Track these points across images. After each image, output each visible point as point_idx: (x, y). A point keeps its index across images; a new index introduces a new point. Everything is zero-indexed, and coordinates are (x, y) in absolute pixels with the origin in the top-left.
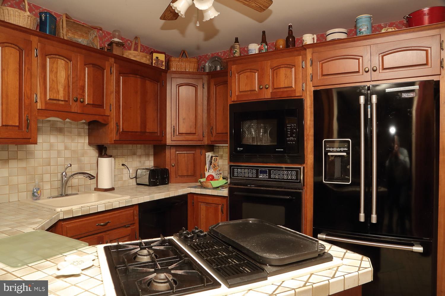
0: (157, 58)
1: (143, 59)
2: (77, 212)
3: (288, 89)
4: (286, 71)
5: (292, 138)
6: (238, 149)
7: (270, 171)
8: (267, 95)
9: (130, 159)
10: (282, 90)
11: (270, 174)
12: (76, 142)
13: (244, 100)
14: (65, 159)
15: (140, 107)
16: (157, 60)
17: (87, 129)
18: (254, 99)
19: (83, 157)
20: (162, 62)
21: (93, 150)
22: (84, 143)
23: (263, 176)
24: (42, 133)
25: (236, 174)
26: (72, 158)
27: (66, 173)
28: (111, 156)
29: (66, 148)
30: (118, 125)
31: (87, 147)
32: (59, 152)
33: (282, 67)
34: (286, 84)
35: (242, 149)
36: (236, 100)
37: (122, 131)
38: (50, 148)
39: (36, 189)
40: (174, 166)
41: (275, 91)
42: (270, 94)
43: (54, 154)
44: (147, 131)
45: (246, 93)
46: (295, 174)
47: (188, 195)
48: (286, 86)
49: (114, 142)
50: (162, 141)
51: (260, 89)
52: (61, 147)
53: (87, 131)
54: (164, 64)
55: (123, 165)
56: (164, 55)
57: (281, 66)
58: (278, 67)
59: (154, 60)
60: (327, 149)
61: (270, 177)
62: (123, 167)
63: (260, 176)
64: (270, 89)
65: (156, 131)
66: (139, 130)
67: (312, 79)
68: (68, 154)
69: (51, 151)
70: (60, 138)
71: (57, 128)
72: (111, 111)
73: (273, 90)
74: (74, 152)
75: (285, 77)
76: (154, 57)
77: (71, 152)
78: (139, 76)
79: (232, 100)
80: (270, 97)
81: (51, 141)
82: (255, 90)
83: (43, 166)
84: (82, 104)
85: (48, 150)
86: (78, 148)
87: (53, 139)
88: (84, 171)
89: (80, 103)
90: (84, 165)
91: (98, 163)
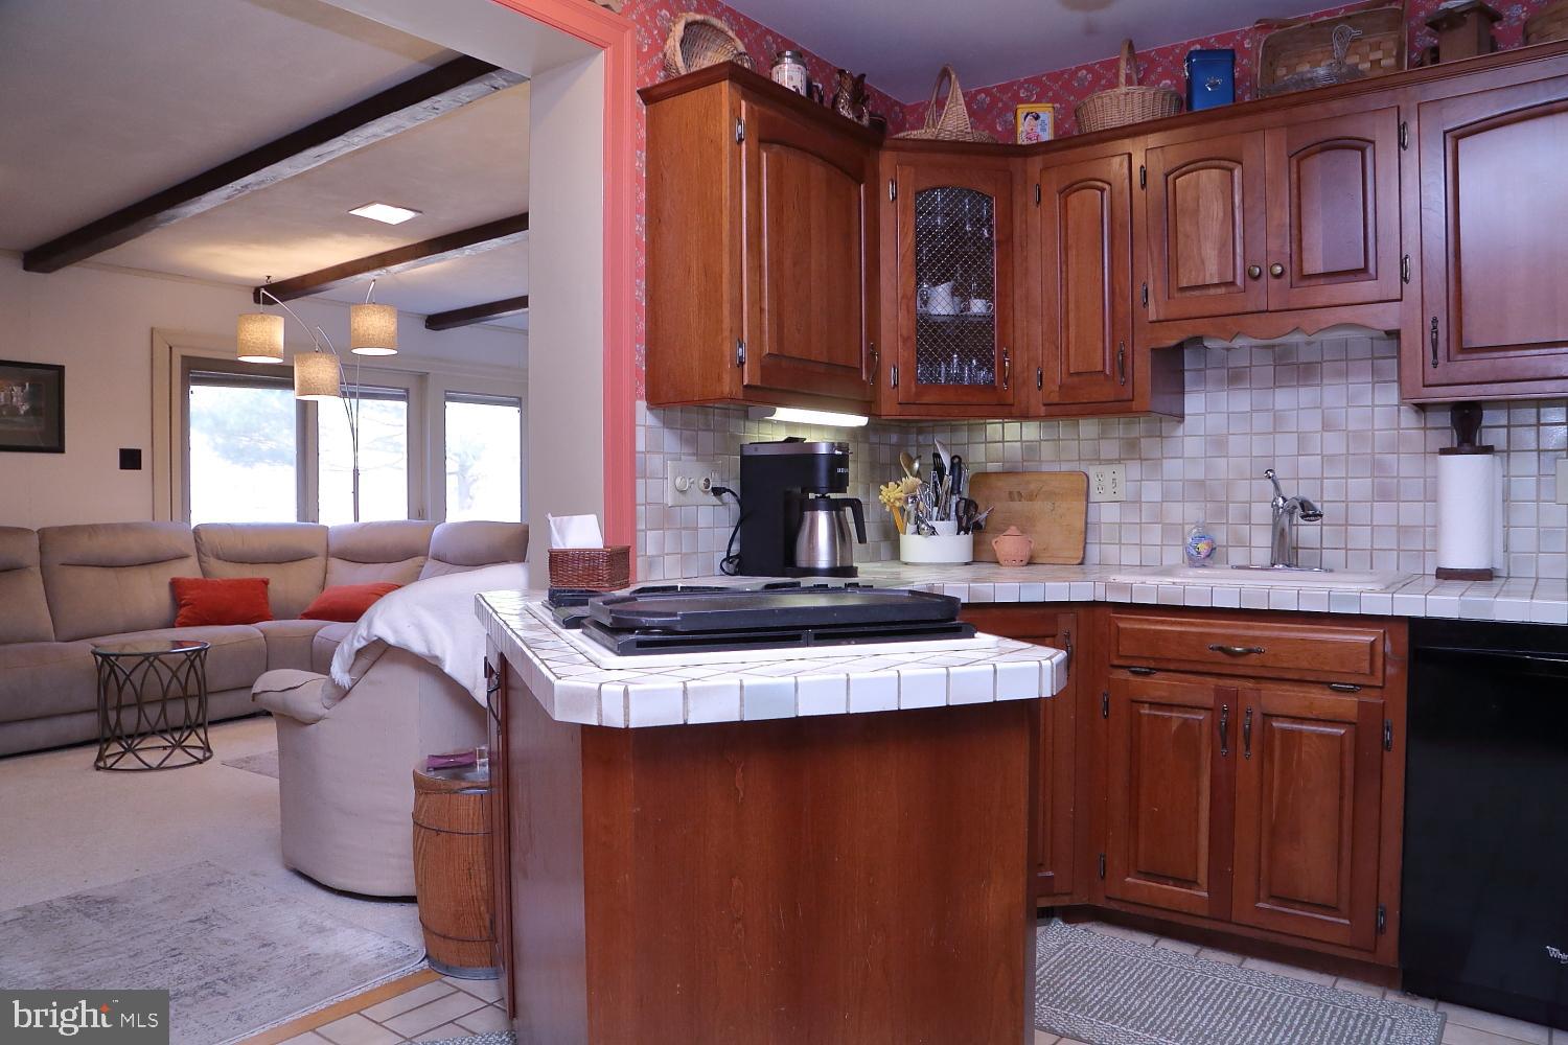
2: (1144, 591)
12: (1363, 407)
14: (1322, 459)
19: (1392, 453)
22: (1397, 406)
24: (1249, 385)
26: (1351, 457)
28: (1484, 450)
29: (1326, 426)
30: (1439, 327)
31: (1408, 420)
32: (1302, 438)
37: (1463, 349)
38: (1275, 429)
43: (1286, 444)
49: (1426, 391)
52: (1312, 422)
68: (1334, 444)
69: (1277, 436)
70: (1306, 395)
71: (1298, 365)
72: (1407, 280)
74: (1354, 437)
77: (1348, 440)
81: (1276, 405)
83: (1252, 479)
84: (1282, 280)
85: (1270, 433)
86: (1373, 425)
87: (1284, 399)
88: (1398, 501)
89: (1277, 281)
90: (1398, 481)
91: (1435, 477)
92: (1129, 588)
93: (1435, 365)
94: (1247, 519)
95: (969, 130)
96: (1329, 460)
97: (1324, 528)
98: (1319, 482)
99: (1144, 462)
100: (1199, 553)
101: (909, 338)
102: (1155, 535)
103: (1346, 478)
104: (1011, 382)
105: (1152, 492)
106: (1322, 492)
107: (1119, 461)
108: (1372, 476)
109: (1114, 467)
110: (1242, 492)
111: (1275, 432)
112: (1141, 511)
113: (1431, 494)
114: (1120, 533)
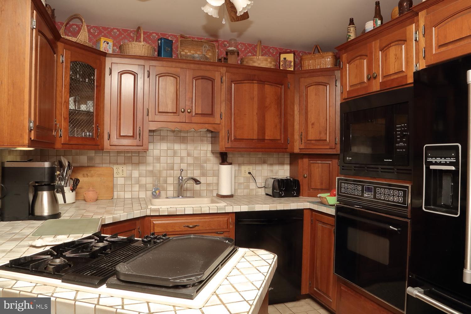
0: (285, 59)
1: (263, 63)
2: (163, 211)
3: (399, 75)
4: (396, 50)
5: (401, 144)
6: (347, 158)
7: (375, 188)
8: (376, 87)
9: (259, 168)
10: (392, 77)
11: (375, 193)
12: (198, 150)
13: (354, 96)
14: (187, 164)
15: (257, 114)
16: (285, 61)
17: (210, 137)
18: (363, 94)
19: (205, 163)
20: (291, 62)
21: (215, 158)
22: (207, 150)
23: (368, 195)
24: (166, 142)
25: (343, 190)
26: (194, 164)
27: (182, 177)
28: (230, 164)
29: (189, 155)
30: (229, 133)
31: (209, 155)
32: (182, 158)
33: (393, 46)
34: (396, 69)
35: (351, 158)
36: (346, 97)
37: (234, 139)
38: (174, 155)
39: (154, 189)
40: (306, 178)
41: (385, 80)
42: (379, 84)
43: (177, 160)
44: (266, 138)
45: (356, 87)
46: (402, 195)
47: (304, 211)
48: (396, 72)
49: (225, 149)
50: (287, 148)
51: (369, 79)
52: (184, 154)
53: (210, 139)
54: (292, 64)
55: (250, 173)
56: (292, 55)
57: (392, 44)
58: (388, 46)
59: (282, 62)
60: (428, 160)
61: (375, 197)
62: (249, 175)
63: (365, 195)
64: (379, 78)
65: (278, 138)
66: (255, 137)
67: (425, 56)
68: (190, 160)
70: (183, 146)
72: (222, 119)
73: (383, 79)
74: (196, 158)
75: (395, 58)
76: (282, 59)
77: (194, 159)
78: (256, 82)
79: (343, 97)
80: (379, 89)
81: (174, 148)
82: (364, 82)
83: (167, 170)
84: (190, 114)
85: (172, 156)
86: (200, 155)
87: (177, 147)
88: (207, 176)
89: (188, 114)
90: (207, 171)
91: (219, 170)
92: (158, 210)
93: (228, 142)
94: (166, 182)
95: (87, 42)
96: (189, 165)
97: (188, 184)
98: (186, 171)
99: (133, 164)
100: (156, 194)
101: (66, 118)
102: (136, 188)
103: (193, 170)
104: (99, 137)
105: (136, 174)
106: (187, 174)
107: (124, 164)
108: (200, 170)
109: (122, 166)
110: (164, 174)
111: (174, 156)
112: (132, 180)
113: (217, 174)
114: (124, 187)
